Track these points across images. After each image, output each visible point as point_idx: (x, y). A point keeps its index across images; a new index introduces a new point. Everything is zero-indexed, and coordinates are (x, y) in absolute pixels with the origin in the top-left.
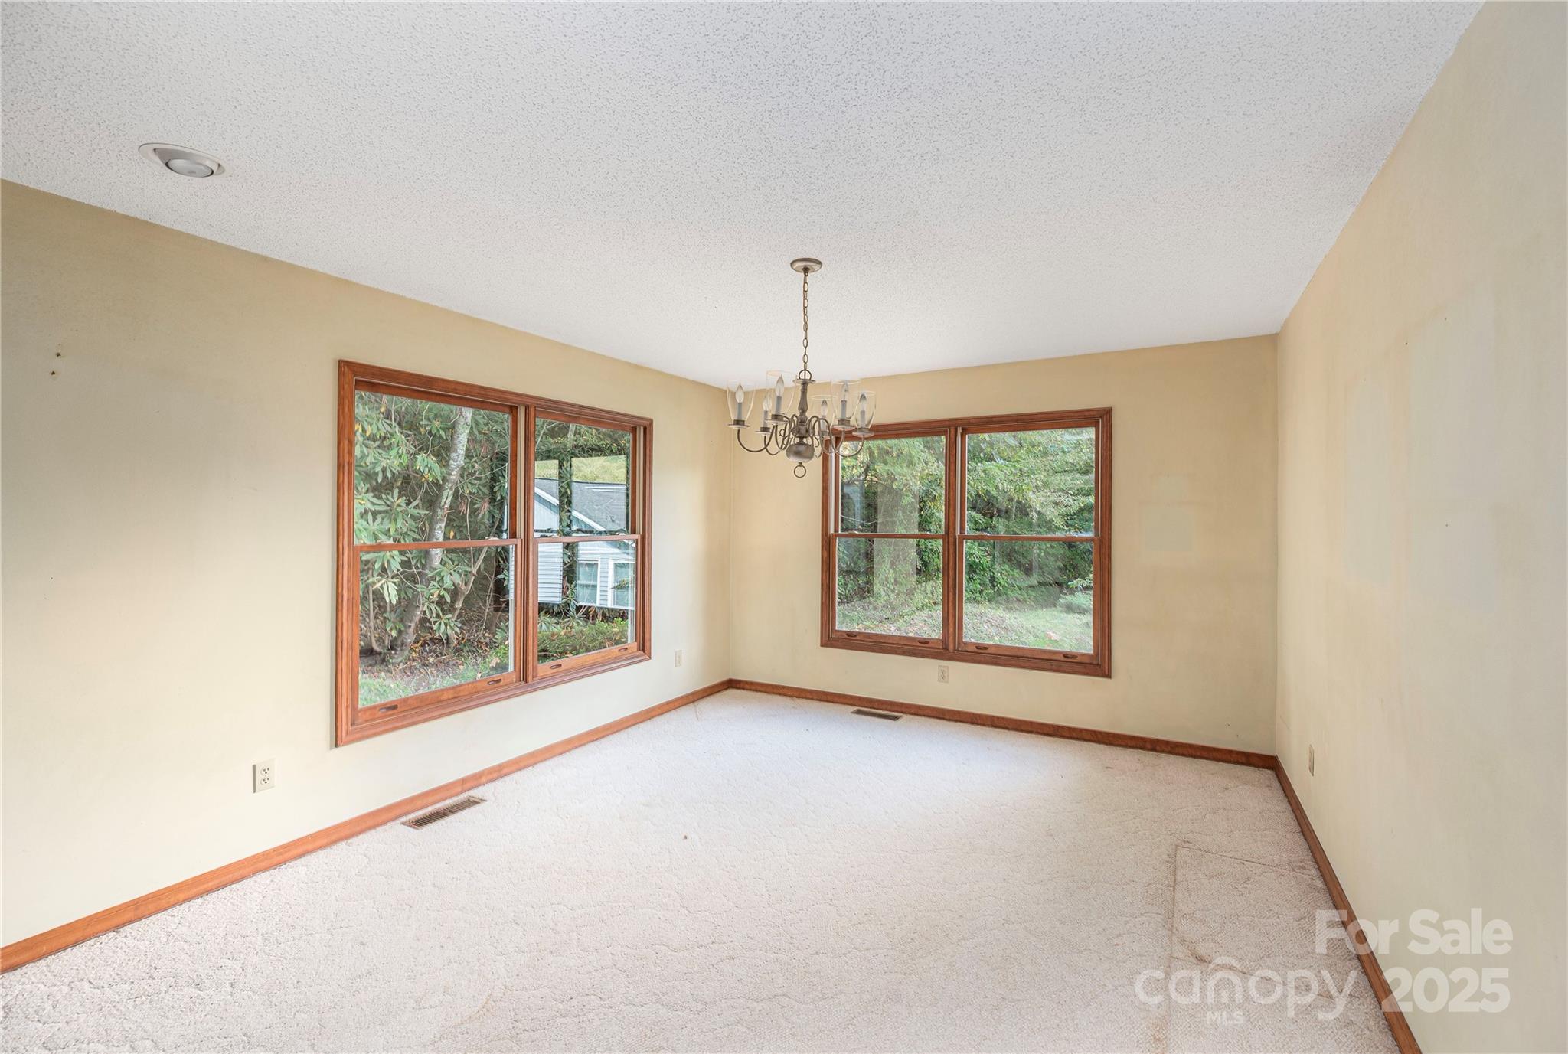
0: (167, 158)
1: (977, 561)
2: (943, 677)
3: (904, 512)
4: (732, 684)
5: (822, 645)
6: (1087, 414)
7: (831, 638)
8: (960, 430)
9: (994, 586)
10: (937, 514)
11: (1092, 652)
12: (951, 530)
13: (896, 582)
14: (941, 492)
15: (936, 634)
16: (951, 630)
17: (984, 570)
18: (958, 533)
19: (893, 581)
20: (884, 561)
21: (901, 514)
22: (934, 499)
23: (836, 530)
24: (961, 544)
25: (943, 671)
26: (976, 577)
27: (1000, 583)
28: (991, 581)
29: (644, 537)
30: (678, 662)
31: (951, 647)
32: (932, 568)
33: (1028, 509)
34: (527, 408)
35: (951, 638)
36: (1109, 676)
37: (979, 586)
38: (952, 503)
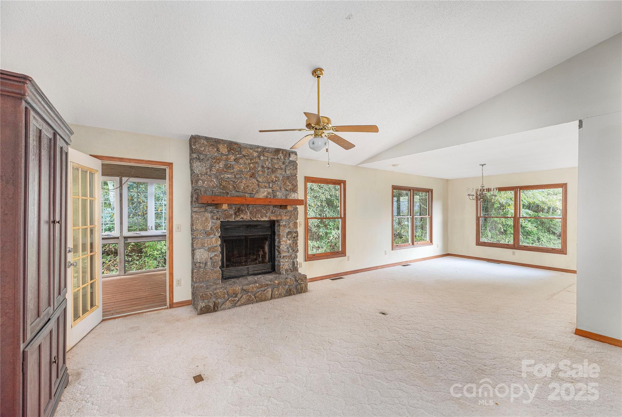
0: (393, 166)
1: (530, 230)
2: (514, 254)
3: (495, 210)
4: (448, 255)
5: (476, 245)
6: (559, 185)
7: (479, 243)
8: (519, 189)
9: (539, 242)
10: (511, 211)
11: (561, 248)
12: (516, 216)
13: (492, 238)
14: (512, 203)
15: (511, 242)
16: (516, 242)
17: (534, 234)
18: (518, 216)
19: (490, 237)
20: (487, 229)
21: (494, 211)
22: (509, 205)
23: (480, 215)
24: (519, 219)
25: (514, 252)
26: (530, 237)
27: (542, 240)
28: (537, 240)
29: (431, 217)
30: (438, 247)
31: (516, 246)
32: (508, 232)
33: (556, 209)
34: (413, 190)
35: (516, 244)
36: (566, 254)
37: (531, 241)
38: (516, 208)
